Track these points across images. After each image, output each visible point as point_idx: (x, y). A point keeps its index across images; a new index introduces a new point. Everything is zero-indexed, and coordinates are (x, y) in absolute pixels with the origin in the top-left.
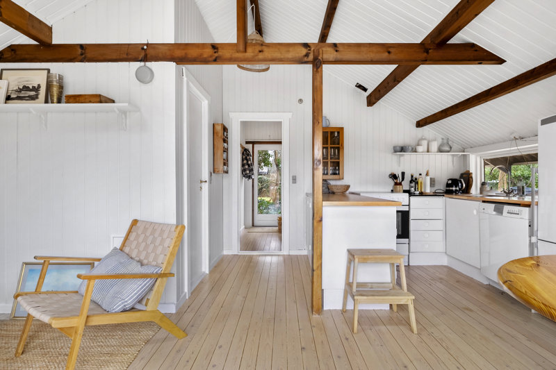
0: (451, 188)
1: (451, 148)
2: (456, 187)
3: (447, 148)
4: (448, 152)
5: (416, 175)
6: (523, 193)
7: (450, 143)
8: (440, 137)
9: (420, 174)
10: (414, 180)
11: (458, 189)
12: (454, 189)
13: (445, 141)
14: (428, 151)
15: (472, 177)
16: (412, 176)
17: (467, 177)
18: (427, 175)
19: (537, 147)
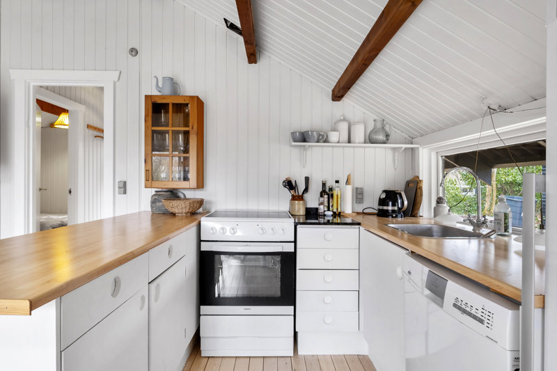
0: (385, 208)
1: (387, 136)
2: (393, 205)
3: (381, 137)
4: (385, 143)
5: (330, 183)
6: (506, 230)
7: (387, 128)
8: (371, 117)
9: (337, 182)
10: (327, 192)
11: (396, 208)
12: (390, 208)
13: (379, 125)
14: (349, 142)
15: (421, 188)
16: (324, 185)
17: (414, 188)
18: (348, 182)
19: (544, 124)
